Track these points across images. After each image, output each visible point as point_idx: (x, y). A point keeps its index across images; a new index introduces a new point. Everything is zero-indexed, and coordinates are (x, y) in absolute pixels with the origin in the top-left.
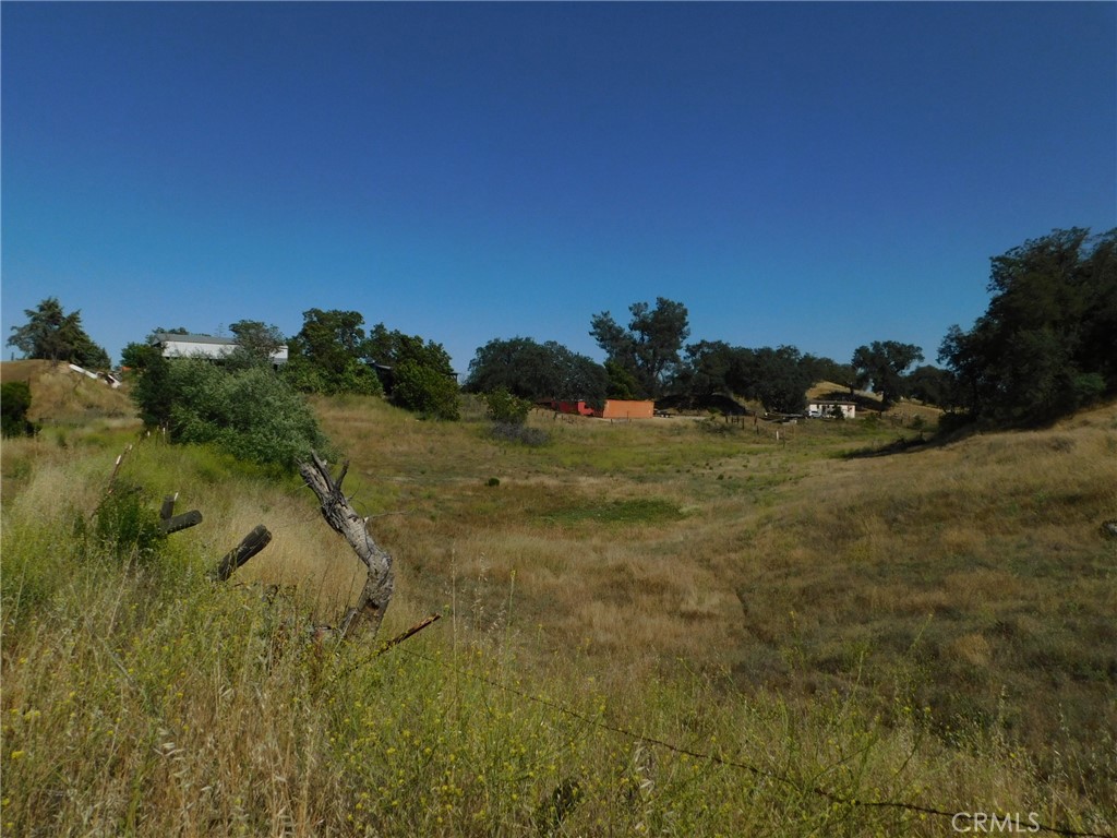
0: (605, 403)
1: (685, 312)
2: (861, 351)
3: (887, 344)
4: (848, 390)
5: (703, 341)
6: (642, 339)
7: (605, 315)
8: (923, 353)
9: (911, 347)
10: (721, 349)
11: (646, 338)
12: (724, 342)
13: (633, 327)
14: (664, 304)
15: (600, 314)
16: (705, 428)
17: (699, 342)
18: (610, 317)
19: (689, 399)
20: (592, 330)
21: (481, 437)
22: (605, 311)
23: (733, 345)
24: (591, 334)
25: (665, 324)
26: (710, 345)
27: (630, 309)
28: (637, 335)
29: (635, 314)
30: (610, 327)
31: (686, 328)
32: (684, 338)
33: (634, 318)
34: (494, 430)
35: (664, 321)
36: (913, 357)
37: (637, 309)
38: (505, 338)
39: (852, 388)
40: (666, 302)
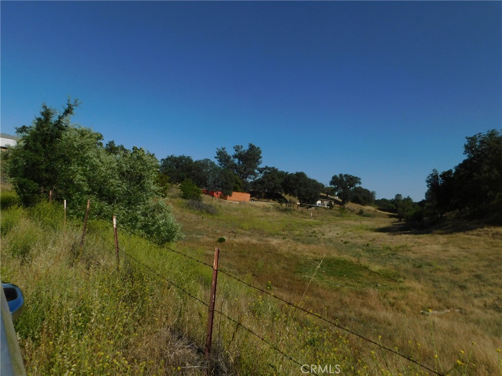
0: (232, 193)
1: (260, 152)
2: (334, 178)
3: (346, 176)
4: (326, 195)
5: (266, 167)
6: (239, 163)
7: (223, 149)
8: (361, 181)
9: (356, 177)
10: (274, 171)
11: (241, 162)
12: (276, 168)
13: (235, 157)
14: (252, 147)
15: (221, 148)
16: (278, 209)
17: (265, 167)
18: (225, 150)
19: (262, 193)
20: (216, 156)
21: (183, 208)
22: (223, 147)
23: (280, 170)
24: (215, 158)
25: (251, 157)
26: (269, 169)
27: (234, 148)
28: (236, 161)
29: (236, 150)
30: (225, 155)
31: (260, 160)
32: (259, 164)
33: (236, 152)
34: (188, 204)
35: (251, 155)
36: (357, 182)
37: (237, 148)
38: (177, 155)
39: (327, 194)
40: (253, 146)
